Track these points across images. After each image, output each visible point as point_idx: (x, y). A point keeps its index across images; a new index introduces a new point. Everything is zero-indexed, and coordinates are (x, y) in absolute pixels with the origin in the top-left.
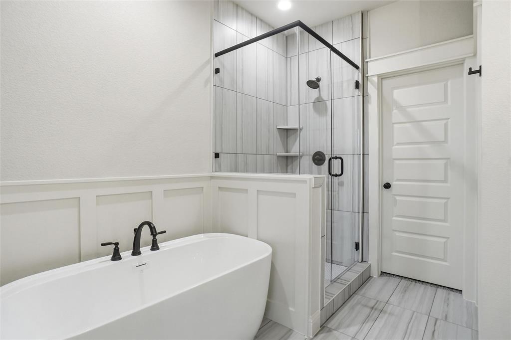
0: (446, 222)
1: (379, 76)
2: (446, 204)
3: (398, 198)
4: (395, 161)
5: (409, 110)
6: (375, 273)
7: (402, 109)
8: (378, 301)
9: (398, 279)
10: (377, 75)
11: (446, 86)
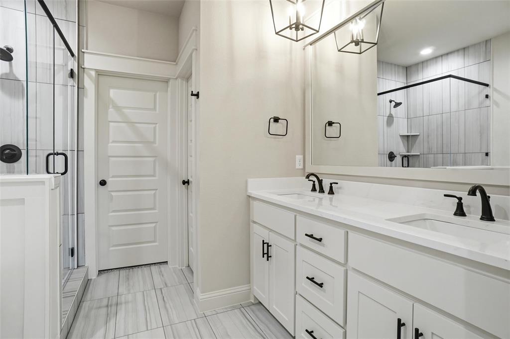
0: (155, 210)
1: (97, 71)
2: (155, 194)
3: (113, 194)
4: (110, 158)
5: (126, 111)
6: (93, 275)
7: (118, 108)
8: (109, 298)
9: (117, 272)
10: (95, 70)
11: (155, 96)
